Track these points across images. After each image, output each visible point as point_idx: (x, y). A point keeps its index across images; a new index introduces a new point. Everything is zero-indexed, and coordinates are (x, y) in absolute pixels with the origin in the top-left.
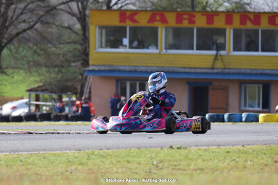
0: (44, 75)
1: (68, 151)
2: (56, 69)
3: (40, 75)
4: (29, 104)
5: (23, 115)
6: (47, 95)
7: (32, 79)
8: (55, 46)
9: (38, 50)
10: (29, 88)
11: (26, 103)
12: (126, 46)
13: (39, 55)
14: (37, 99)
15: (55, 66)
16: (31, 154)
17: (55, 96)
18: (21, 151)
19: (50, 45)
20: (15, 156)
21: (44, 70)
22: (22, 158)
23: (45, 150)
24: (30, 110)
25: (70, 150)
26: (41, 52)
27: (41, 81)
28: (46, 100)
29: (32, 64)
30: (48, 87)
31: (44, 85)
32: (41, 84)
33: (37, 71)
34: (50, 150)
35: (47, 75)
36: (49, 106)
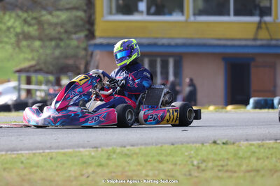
0: (38, 51)
1: (81, 150)
2: (53, 43)
3: (32, 51)
4: (18, 89)
5: (10, 103)
6: (41, 77)
7: (22, 56)
8: (50, 13)
9: (29, 19)
10: (18, 68)
11: (15, 88)
12: (142, 12)
13: (30, 25)
14: (29, 82)
15: (51, 39)
16: (34, 154)
17: (51, 78)
18: (21, 150)
19: (44, 12)
20: (13, 156)
21: (37, 44)
22: (23, 159)
23: (50, 148)
24: (19, 96)
25: (84, 147)
26: (33, 22)
27: (33, 59)
28: (39, 83)
29: (21, 36)
30: (43, 66)
31: (38, 64)
32: (33, 63)
33: (29, 46)
34: (58, 148)
35: (41, 51)
36: (44, 90)
